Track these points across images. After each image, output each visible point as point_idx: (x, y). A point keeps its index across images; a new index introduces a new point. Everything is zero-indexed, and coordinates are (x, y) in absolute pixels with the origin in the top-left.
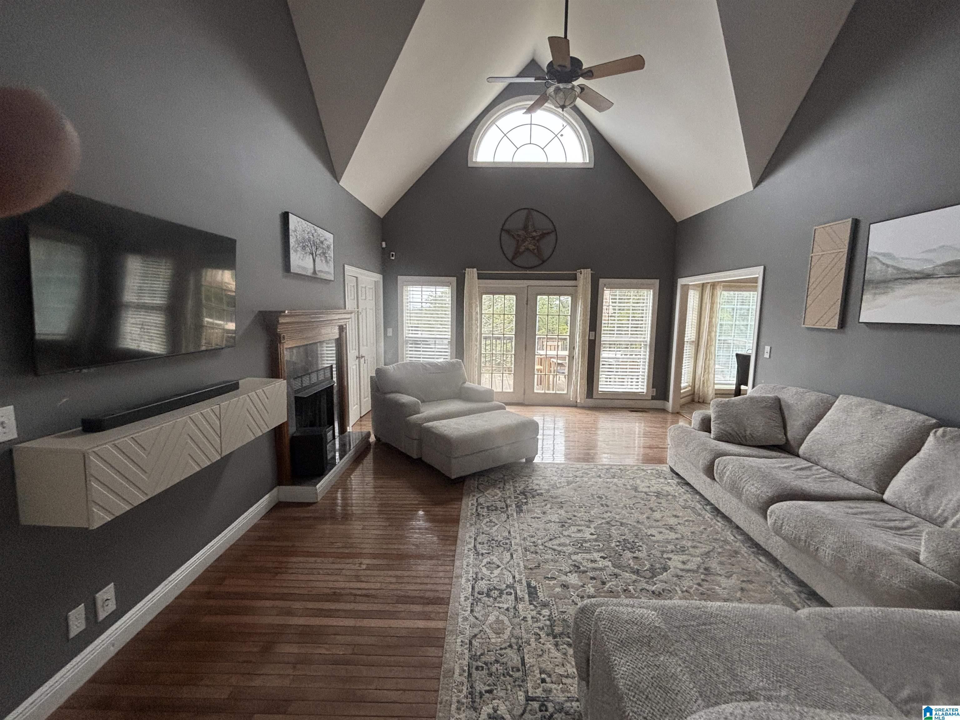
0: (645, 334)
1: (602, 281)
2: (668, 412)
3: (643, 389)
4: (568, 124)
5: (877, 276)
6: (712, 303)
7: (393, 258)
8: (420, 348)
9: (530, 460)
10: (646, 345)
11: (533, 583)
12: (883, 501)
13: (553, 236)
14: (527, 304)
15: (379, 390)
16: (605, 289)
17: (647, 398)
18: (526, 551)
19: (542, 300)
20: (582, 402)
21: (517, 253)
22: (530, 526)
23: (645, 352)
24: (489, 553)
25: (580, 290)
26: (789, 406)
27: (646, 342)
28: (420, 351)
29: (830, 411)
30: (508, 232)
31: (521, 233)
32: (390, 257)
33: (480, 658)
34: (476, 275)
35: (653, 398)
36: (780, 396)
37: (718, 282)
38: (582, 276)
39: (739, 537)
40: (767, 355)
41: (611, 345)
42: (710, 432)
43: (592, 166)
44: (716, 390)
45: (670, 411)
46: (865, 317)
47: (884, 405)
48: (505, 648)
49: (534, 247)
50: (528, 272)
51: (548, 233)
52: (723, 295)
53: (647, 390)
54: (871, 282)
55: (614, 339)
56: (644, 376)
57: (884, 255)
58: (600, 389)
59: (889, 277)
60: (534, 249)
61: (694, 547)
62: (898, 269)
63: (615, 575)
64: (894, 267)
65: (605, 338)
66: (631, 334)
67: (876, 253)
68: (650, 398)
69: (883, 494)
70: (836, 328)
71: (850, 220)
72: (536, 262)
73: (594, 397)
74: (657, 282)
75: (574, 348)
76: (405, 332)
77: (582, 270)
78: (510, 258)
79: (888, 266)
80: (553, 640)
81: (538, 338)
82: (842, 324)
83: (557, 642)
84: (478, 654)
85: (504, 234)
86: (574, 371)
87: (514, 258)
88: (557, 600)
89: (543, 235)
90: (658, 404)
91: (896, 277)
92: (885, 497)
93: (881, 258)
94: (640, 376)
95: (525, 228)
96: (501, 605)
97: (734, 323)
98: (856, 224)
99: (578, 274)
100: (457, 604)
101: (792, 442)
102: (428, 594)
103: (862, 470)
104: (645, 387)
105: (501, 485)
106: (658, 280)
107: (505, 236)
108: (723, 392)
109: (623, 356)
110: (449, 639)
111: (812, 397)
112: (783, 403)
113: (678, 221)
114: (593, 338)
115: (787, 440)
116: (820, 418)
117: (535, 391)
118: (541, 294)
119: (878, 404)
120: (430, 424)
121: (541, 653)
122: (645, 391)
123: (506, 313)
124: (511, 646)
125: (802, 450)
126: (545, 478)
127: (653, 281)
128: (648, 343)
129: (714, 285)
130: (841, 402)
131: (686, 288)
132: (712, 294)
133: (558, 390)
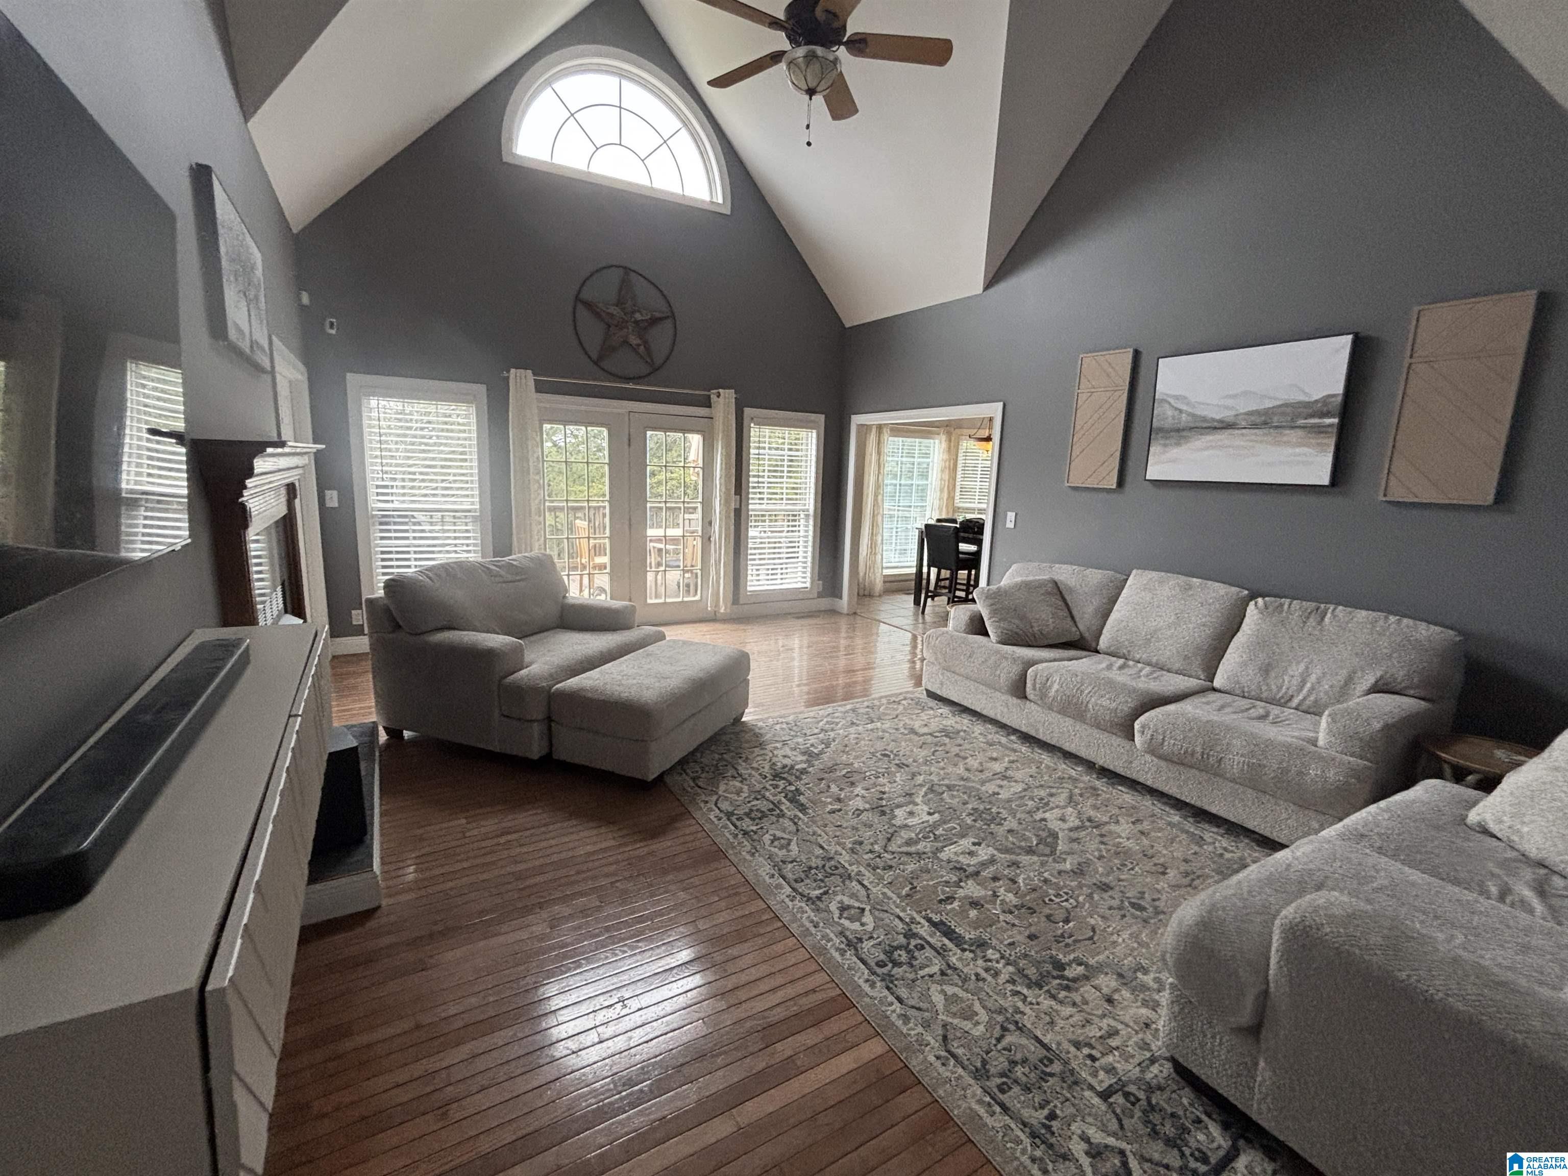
0: (805, 500)
1: (748, 411)
2: (840, 614)
3: (805, 582)
4: (685, 125)
5: (1168, 423)
6: (879, 453)
7: (333, 332)
8: (406, 531)
9: (737, 720)
10: (807, 516)
11: (936, 918)
12: (1214, 690)
13: (668, 324)
14: (629, 445)
15: (398, 627)
16: (752, 425)
17: (811, 596)
18: (874, 870)
19: (654, 438)
20: (728, 611)
21: (607, 350)
22: (840, 826)
23: (807, 526)
24: (826, 893)
25: (719, 424)
26: (1071, 590)
27: (808, 510)
28: (407, 538)
29: (1124, 591)
30: (588, 305)
31: (614, 310)
32: (323, 330)
33: (988, 1071)
34: (532, 384)
35: (820, 595)
36: (1056, 578)
37: (885, 424)
38: (721, 399)
39: (1080, 769)
40: (1010, 525)
41: (761, 518)
42: (986, 634)
43: (727, 211)
44: (885, 576)
45: (845, 611)
46: (1154, 472)
47: (1190, 579)
48: (1002, 1036)
49: (639, 342)
50: (631, 386)
51: (661, 319)
52: (893, 443)
53: (812, 583)
54: (1160, 430)
55: (763, 507)
56: (805, 562)
57: (1177, 398)
58: (749, 589)
59: (1182, 425)
60: (639, 345)
61: (1052, 795)
62: (1193, 415)
63: (1014, 864)
64: (1189, 414)
65: (754, 506)
66: (788, 499)
67: (1167, 395)
68: (816, 595)
69: (1212, 682)
70: (1114, 487)
71: (1131, 350)
72: (645, 369)
73: (741, 602)
74: (822, 418)
75: (710, 523)
76: (372, 497)
77: (721, 390)
78: (595, 356)
79: (1181, 411)
80: (1041, 992)
81: (651, 508)
82: (1121, 483)
83: (1048, 991)
84: (979, 1065)
85: (580, 306)
86: (712, 561)
87: (601, 357)
88: (988, 930)
89: (654, 321)
90: (825, 603)
91: (1193, 425)
92: (1217, 683)
93: (1172, 401)
94: (800, 564)
95: (619, 303)
96: (927, 971)
97: (898, 482)
98: (1137, 354)
99: (714, 398)
100: (867, 1000)
101: (1087, 635)
102: (807, 1002)
103: (1186, 658)
104: (809, 580)
105: (731, 772)
106: (823, 416)
107: (582, 312)
108: (893, 579)
109: (763, 534)
110: (915, 1064)
111: (1095, 576)
112: (1062, 587)
113: (847, 326)
114: (738, 507)
115: (1081, 634)
116: (1113, 601)
117: (649, 601)
118: (654, 429)
119: (1183, 578)
120: (573, 683)
121: (1048, 1019)
122: (808, 585)
123: (590, 461)
124: (1004, 1029)
125: (1103, 643)
126: (785, 743)
127: (813, 416)
128: (811, 512)
129: (880, 427)
130: (1136, 580)
131: (864, 429)
132: (879, 440)
133: (669, 597)
